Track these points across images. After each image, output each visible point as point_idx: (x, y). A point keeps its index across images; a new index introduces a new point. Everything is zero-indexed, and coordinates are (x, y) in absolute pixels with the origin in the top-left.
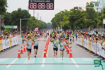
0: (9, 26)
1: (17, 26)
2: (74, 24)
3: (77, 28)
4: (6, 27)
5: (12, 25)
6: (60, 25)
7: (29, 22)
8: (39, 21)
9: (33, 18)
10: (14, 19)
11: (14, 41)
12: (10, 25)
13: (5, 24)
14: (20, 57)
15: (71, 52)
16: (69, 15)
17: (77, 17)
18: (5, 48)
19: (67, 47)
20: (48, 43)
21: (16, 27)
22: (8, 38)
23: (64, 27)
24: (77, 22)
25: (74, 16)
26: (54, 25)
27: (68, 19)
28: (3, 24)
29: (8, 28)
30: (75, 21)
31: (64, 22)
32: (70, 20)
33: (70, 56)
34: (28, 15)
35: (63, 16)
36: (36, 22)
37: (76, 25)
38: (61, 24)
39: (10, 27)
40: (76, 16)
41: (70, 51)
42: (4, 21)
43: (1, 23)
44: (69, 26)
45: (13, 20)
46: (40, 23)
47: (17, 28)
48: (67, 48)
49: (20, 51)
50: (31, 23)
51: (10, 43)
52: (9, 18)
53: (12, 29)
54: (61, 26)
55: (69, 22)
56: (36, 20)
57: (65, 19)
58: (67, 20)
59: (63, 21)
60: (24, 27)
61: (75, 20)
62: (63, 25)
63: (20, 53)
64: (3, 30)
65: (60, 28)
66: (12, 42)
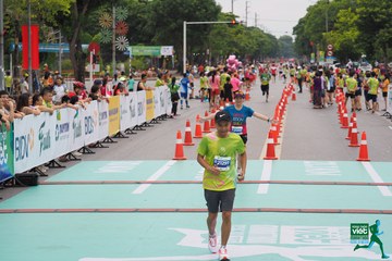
0: (143, 47)
1: (171, 48)
2: (374, 41)
3: (386, 56)
4: (133, 51)
5: (153, 44)
6: (325, 44)
8: (249, 28)
9: (228, 20)
10: (160, 22)
11: (162, 101)
12: (148, 43)
13: (129, 40)
14: (182, 156)
15: (364, 142)
16: (358, 10)
17: (389, 15)
18: (131, 126)
19: (351, 125)
20: (283, 107)
21: (167, 51)
22: (141, 89)
23: (340, 52)
24: (389, 32)
25: (375, 13)
26: (303, 45)
27: (355, 22)
28: (123, 39)
29: (141, 54)
30: (381, 31)
31: (342, 32)
32: (360, 26)
33: (361, 156)
34: (212, 8)
35: (338, 11)
36: (239, 32)
37: (383, 44)
38: (328, 40)
39: (148, 50)
40: (383, 14)
41: (359, 137)
42: (126, 30)
43: (117, 36)
44: (359, 47)
45: (157, 26)
46: (252, 38)
47: (171, 54)
48: (351, 128)
49: (183, 135)
50: (224, 36)
51: (148, 108)
52: (146, 17)
53: (154, 59)
54: (330, 47)
55: (357, 33)
56: (238, 28)
57: (345, 24)
58: (352, 26)
59: (337, 29)
60: (196, 50)
61: (381, 25)
62: (337, 45)
63: (181, 141)
64: (123, 61)
65: (326, 56)
66: (153, 104)
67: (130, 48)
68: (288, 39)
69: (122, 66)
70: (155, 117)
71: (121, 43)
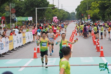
0: (21, 18)
1: (31, 17)
2: (105, 13)
3: (109, 18)
4: (18, 19)
5: (25, 16)
6: (87, 15)
7: (47, 11)
8: (59, 10)
9: (52, 7)
10: (27, 8)
11: (29, 37)
12: (23, 16)
13: (16, 15)
14: (36, 57)
15: (102, 50)
16: (99, 2)
17: (110, 4)
18: (17, 46)
19: (97, 44)
20: (73, 38)
21: (30, 19)
22: (21, 33)
23: (93, 17)
24: (110, 10)
25: (105, 3)
26: (79, 15)
27: (98, 6)
28: (14, 15)
29: (21, 20)
30: (107, 10)
31: (93, 10)
32: (100, 8)
33: (101, 55)
34: (46, 3)
35: (91, 3)
36: (56, 11)
37: (108, 14)
38: (88, 13)
39: (23, 19)
40: (108, 3)
41: (100, 48)
42: (15, 11)
43: (12, 14)
44: (99, 16)
45: (26, 10)
46: (61, 13)
47: (32, 20)
48: (97, 45)
49: (36, 49)
50: (50, 13)
51: (23, 40)
52: (22, 6)
53: (25, 22)
54: (89, 16)
55: (99, 10)
56: (56, 9)
57: (94, 7)
58: (97, 8)
59: (91, 9)
60: (41, 18)
61: (107, 7)
62: (91, 15)
63: (36, 51)
64: (14, 23)
65: (88, 19)
66: (25, 38)
67: (16, 18)
68: (74, 13)
69: (14, 24)
70: (26, 43)
71: (13, 16)
